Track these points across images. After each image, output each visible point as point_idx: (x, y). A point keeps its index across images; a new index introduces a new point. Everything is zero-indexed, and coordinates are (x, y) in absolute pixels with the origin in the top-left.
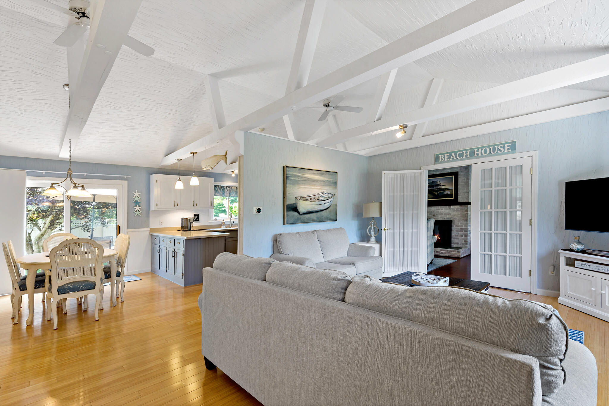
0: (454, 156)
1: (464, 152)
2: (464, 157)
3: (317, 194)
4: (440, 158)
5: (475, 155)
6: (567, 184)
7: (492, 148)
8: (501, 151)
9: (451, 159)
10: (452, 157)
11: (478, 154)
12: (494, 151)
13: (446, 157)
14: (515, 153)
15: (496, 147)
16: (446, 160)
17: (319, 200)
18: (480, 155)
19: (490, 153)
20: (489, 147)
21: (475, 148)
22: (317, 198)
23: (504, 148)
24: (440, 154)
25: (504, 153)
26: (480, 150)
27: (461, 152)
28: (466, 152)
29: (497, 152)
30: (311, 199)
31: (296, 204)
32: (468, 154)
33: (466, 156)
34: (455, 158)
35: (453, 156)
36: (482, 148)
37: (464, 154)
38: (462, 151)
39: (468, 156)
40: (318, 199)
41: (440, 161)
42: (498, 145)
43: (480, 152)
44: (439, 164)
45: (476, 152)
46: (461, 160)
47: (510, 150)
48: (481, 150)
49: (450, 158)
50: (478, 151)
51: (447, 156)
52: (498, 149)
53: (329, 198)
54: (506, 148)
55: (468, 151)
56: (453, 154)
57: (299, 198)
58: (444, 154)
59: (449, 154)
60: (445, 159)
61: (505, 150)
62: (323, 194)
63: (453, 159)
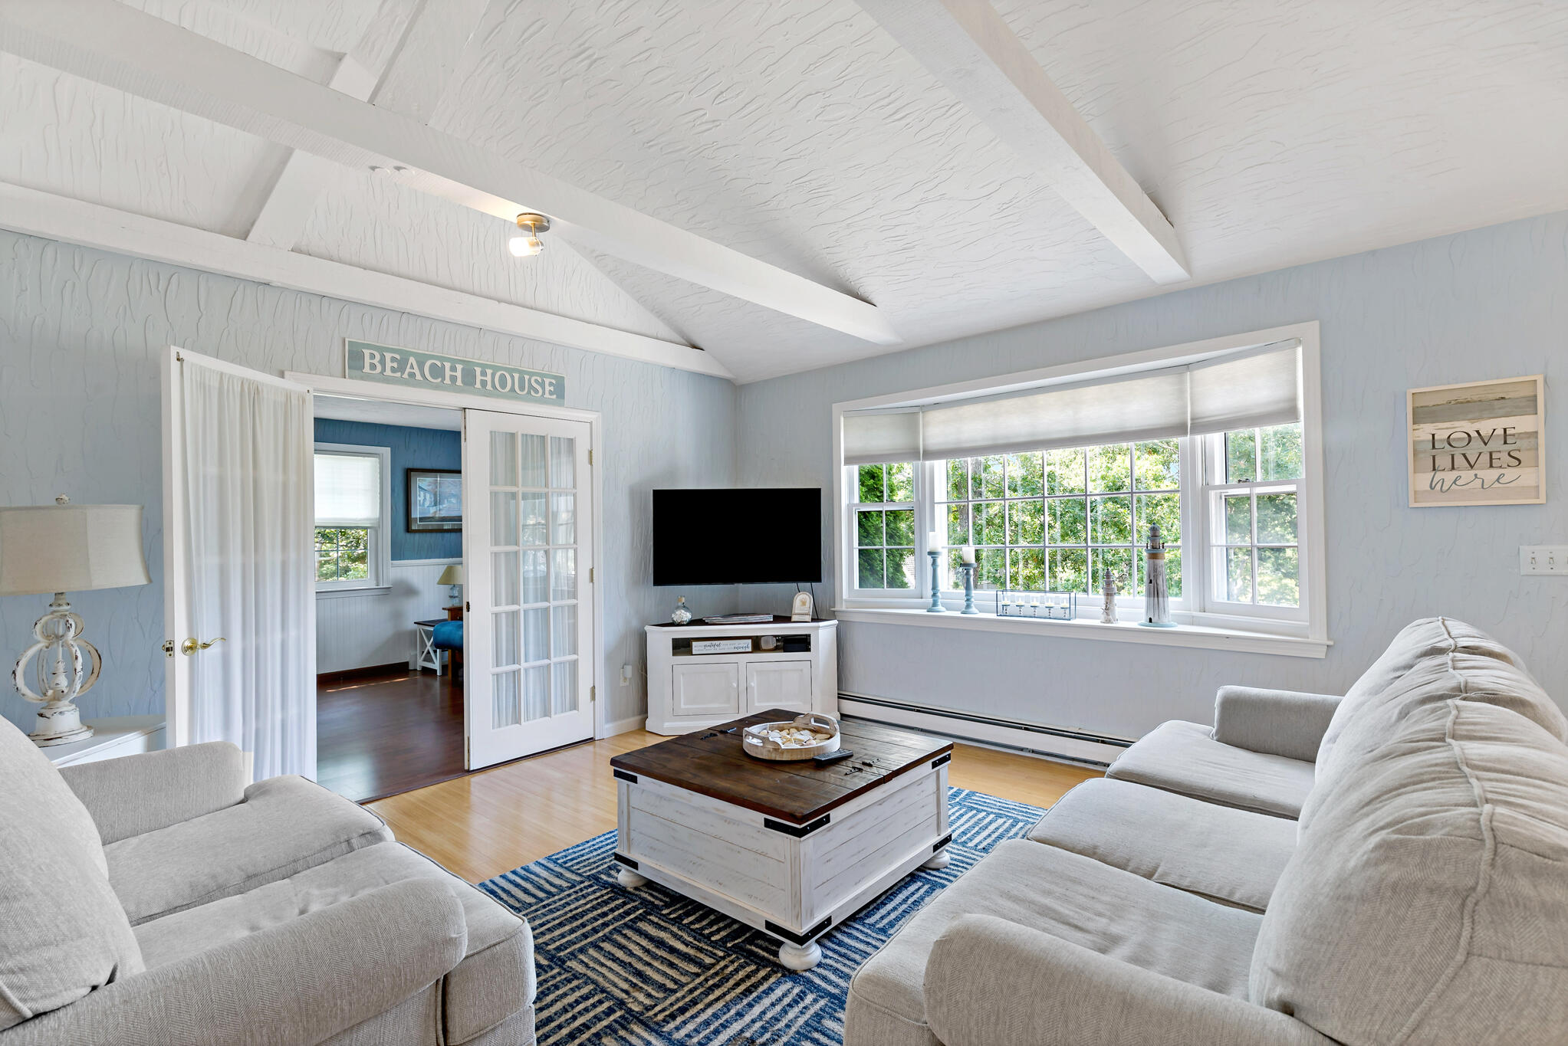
0: (415, 366)
1: (448, 365)
2: (447, 381)
4: (367, 360)
5: (478, 385)
6: (657, 494)
7: (516, 376)
8: (537, 391)
9: (406, 376)
10: (408, 370)
11: (484, 383)
12: (522, 388)
13: (389, 364)
14: (562, 405)
15: (527, 377)
16: (388, 372)
18: (489, 387)
19: (513, 389)
20: (511, 371)
21: (479, 365)
23: (542, 385)
24: (369, 346)
25: (542, 401)
26: (489, 372)
27: (439, 364)
28: (453, 369)
29: (529, 393)
32: (459, 374)
33: (453, 379)
34: (419, 377)
35: (412, 367)
36: (495, 369)
37: (448, 373)
38: (442, 359)
39: (459, 382)
41: (367, 369)
42: (531, 374)
43: (489, 378)
44: (362, 379)
45: (479, 378)
46: (436, 387)
47: (554, 397)
48: (493, 375)
49: (401, 369)
50: (484, 374)
51: (393, 359)
52: (531, 386)
54: (548, 388)
55: (459, 367)
56: (412, 360)
58: (382, 350)
59: (398, 357)
60: (384, 369)
61: (544, 393)
63: (412, 375)
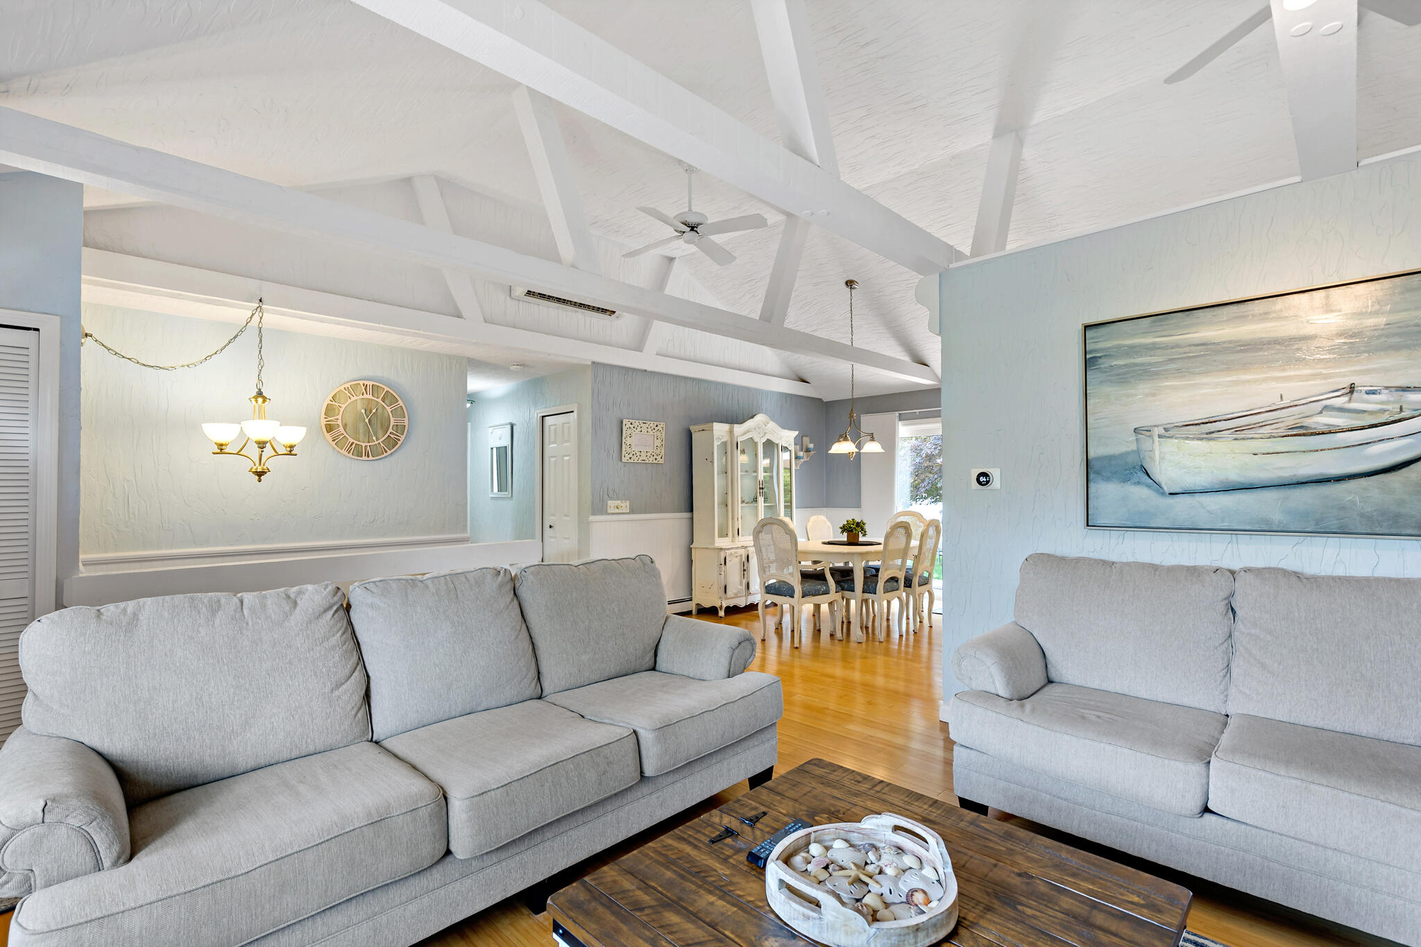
3: (1286, 402)
17: (1303, 431)
22: (1290, 422)
30: (1238, 430)
31: (1138, 452)
40: (1301, 427)
53: (1403, 415)
57: (1156, 431)
62: (1346, 399)
